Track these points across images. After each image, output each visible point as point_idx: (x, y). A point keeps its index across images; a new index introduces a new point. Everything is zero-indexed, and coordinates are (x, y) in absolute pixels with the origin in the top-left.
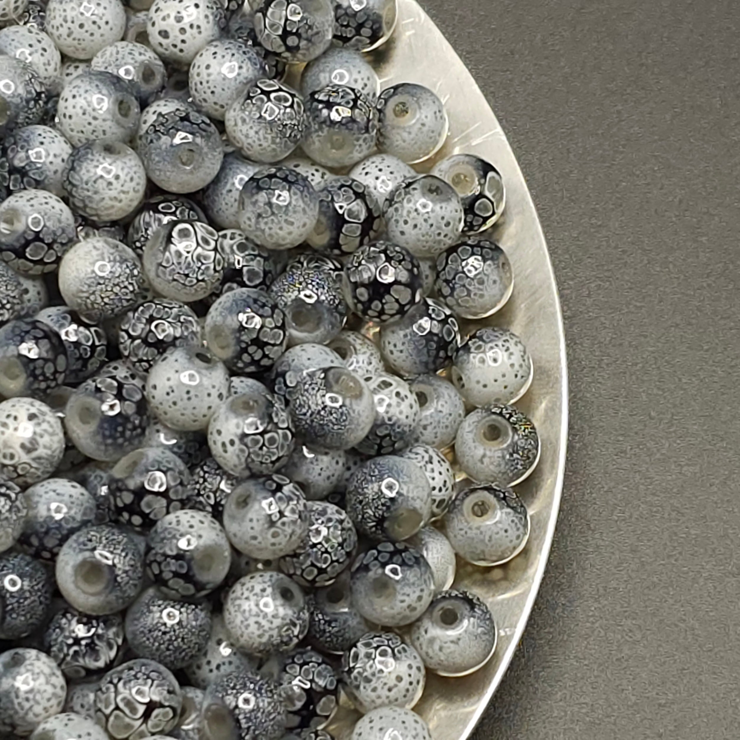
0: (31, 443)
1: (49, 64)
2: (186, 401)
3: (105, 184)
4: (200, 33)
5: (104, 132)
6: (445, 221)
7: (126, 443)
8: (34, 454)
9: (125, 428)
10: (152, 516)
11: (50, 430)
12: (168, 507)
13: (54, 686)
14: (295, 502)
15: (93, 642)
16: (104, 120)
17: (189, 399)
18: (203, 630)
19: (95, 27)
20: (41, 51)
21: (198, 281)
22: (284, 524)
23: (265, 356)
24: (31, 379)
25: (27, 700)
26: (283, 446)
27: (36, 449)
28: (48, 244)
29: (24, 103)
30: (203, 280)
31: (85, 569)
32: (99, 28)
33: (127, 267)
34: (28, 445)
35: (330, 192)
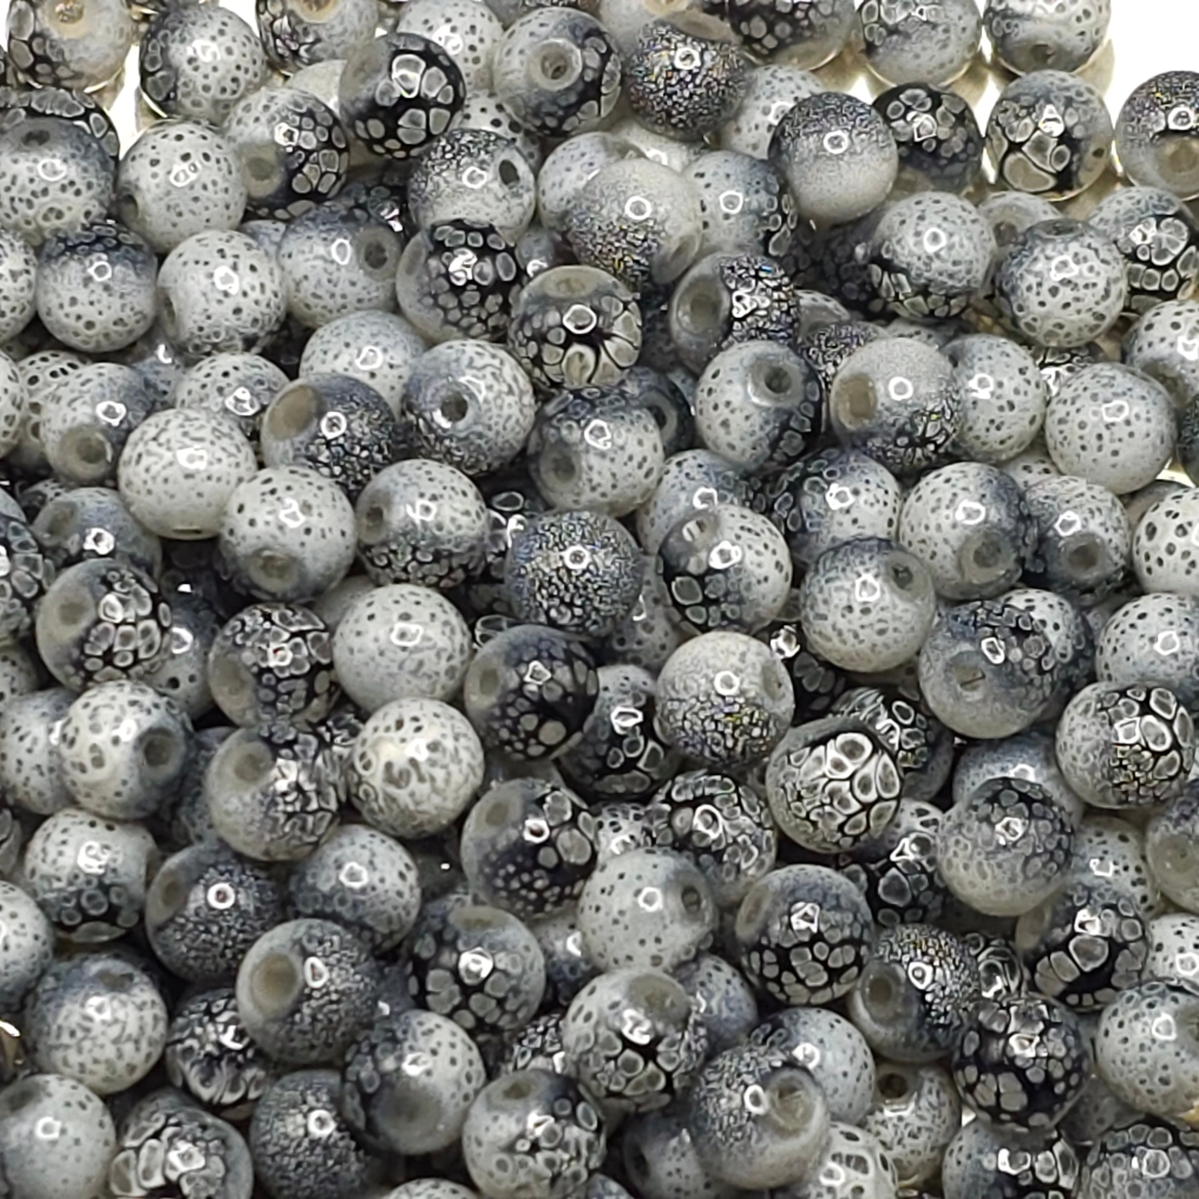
0: (401, 773)
1: (998, 428)
2: (610, 919)
3: (845, 603)
4: (1188, 572)
5: (934, 555)
6: (1164, 1074)
7: (504, 894)
8: (392, 790)
9: (517, 873)
10: (430, 999)
11: (440, 783)
12: (456, 1009)
13: (120, 1056)
14: (566, 1157)
15: (219, 1059)
16: (946, 541)
17: (616, 922)
18: (335, 1183)
19: (1095, 443)
20: (1003, 403)
21: (807, 818)
22: (523, 1165)
23: (777, 980)
24: (497, 712)
25: (73, 1034)
26: (638, 1086)
27: (399, 786)
28: (705, 597)
29: (894, 430)
30: (814, 823)
31: (279, 966)
32: (1100, 449)
33: (752, 715)
34: (395, 771)
35: (1089, 897)
